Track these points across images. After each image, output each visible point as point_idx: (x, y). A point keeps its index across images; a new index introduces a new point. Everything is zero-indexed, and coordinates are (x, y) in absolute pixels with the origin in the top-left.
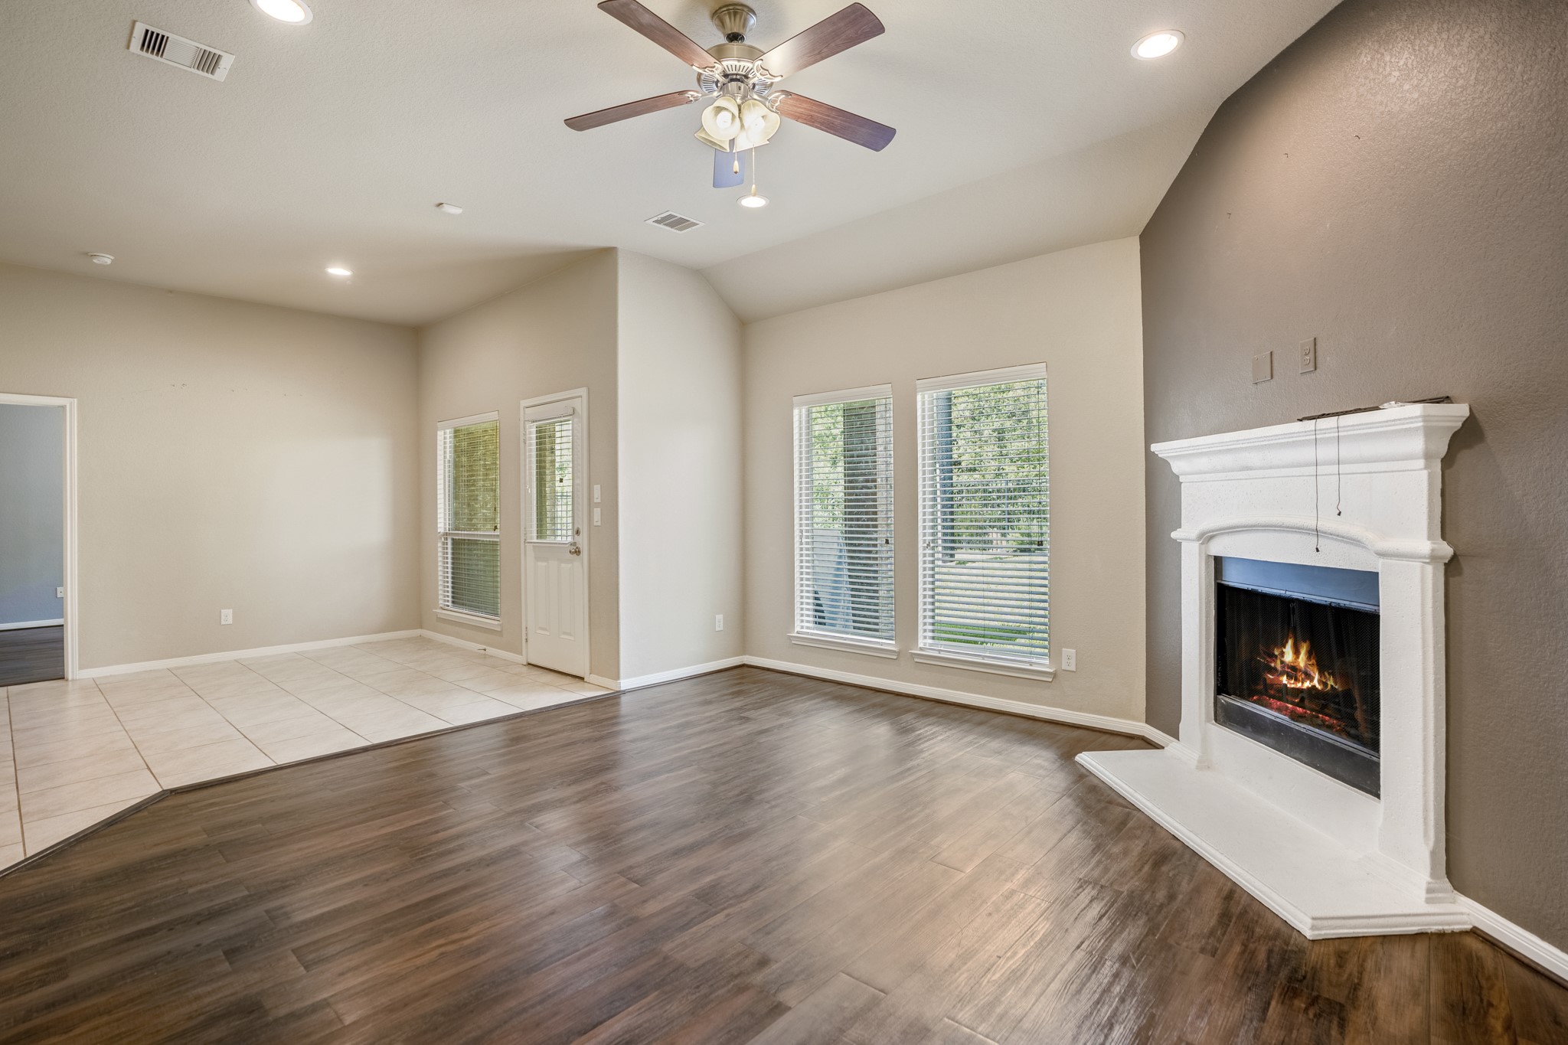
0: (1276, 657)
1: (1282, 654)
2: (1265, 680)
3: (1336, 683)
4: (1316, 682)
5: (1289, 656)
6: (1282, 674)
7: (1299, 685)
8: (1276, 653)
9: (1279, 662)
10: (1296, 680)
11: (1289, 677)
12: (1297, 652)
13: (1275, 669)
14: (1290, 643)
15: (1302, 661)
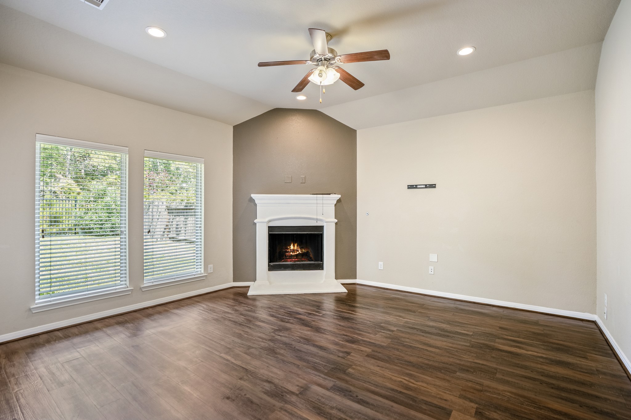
0: (289, 248)
1: (290, 247)
2: (286, 255)
3: (305, 250)
4: (300, 252)
5: (292, 247)
6: (290, 252)
7: (296, 253)
8: (288, 247)
9: (289, 250)
10: (295, 252)
11: (293, 252)
12: (294, 246)
13: (289, 251)
14: (292, 244)
15: (296, 248)
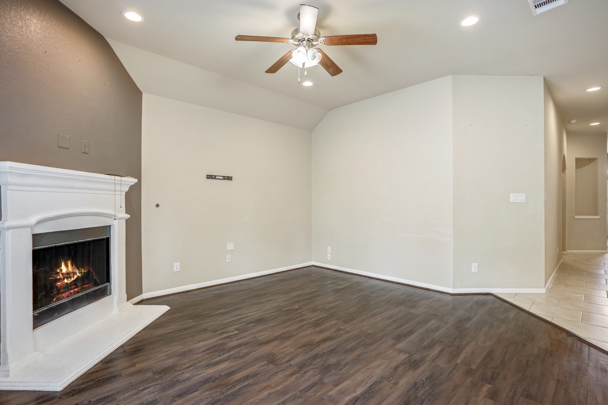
0: (59, 273)
1: (61, 270)
2: (56, 287)
3: (84, 270)
4: (78, 274)
5: (64, 269)
6: (64, 279)
7: (72, 279)
8: (58, 271)
9: (61, 274)
10: (71, 278)
11: (67, 278)
12: (67, 266)
13: (60, 279)
14: (63, 264)
15: (70, 269)
